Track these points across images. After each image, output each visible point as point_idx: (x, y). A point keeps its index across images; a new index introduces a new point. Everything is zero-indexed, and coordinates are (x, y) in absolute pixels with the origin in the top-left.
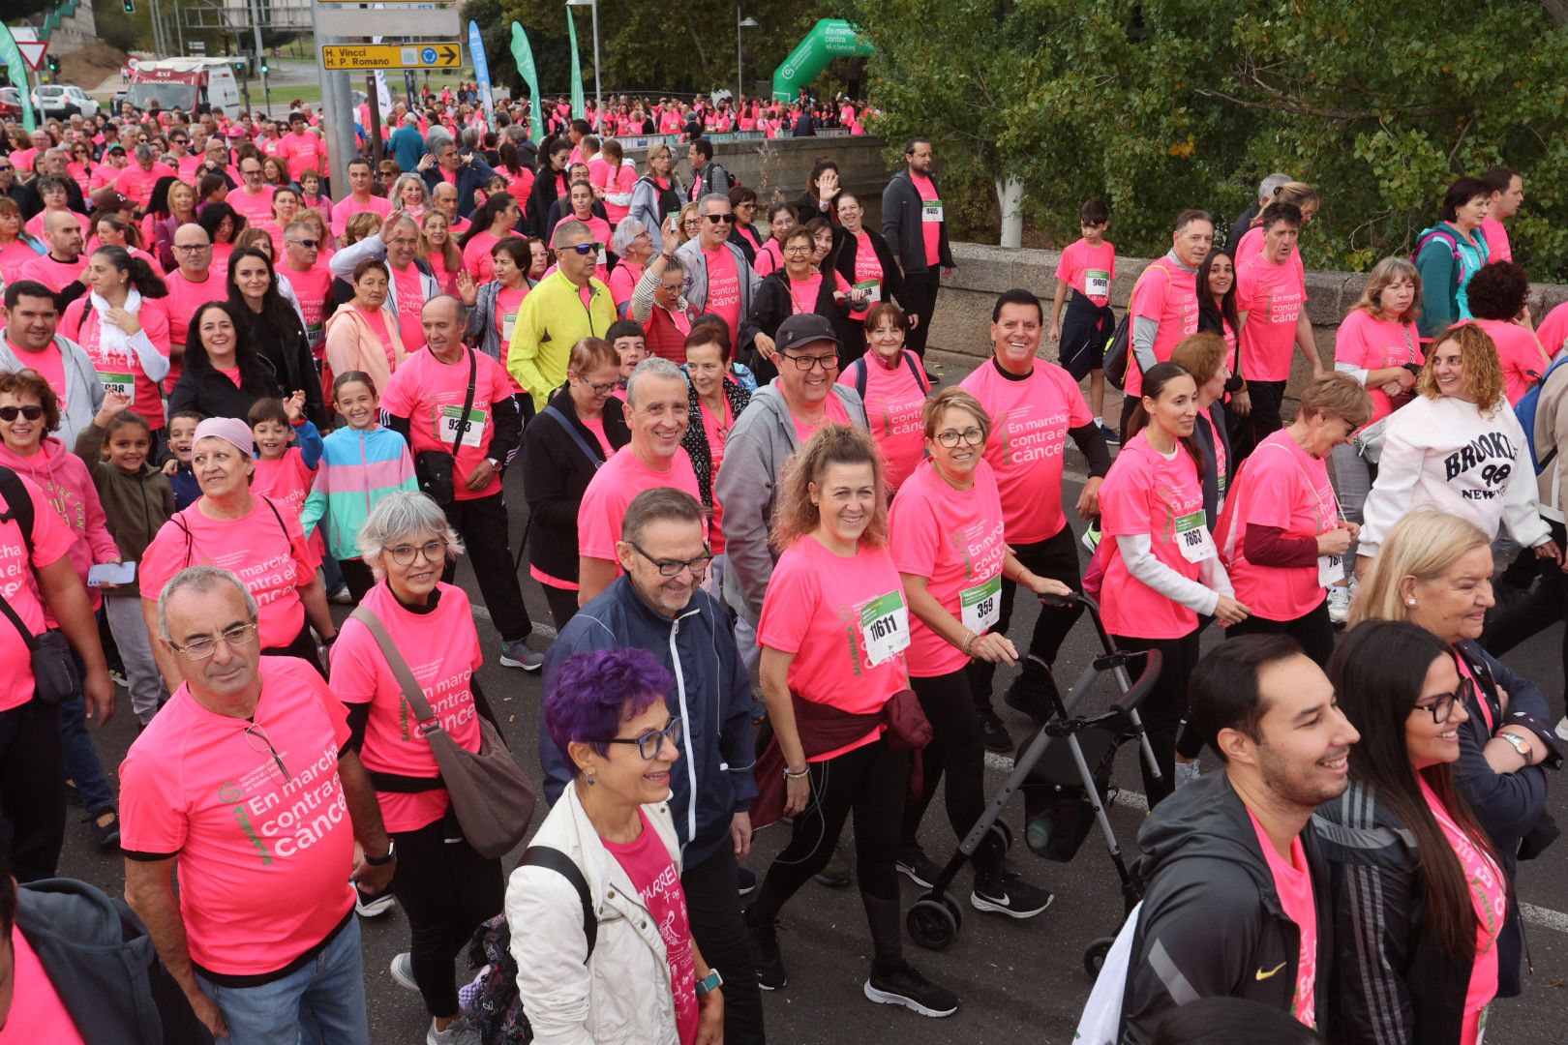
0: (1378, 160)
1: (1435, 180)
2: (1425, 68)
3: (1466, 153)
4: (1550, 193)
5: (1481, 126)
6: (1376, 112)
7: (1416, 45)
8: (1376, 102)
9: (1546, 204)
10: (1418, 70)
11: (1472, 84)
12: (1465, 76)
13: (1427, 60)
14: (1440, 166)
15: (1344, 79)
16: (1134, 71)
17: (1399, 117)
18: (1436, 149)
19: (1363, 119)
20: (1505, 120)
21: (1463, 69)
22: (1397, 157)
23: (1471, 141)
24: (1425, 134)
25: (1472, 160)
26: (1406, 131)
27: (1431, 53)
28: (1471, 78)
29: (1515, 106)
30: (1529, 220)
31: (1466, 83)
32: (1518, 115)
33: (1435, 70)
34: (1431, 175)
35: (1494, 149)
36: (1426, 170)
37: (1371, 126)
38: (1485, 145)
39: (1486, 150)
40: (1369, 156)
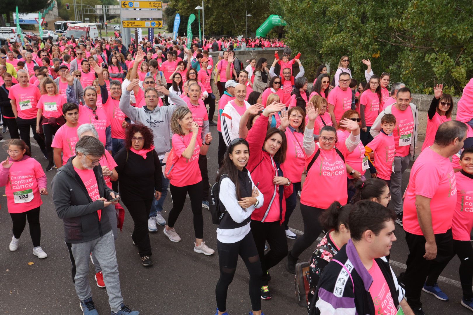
0: (432, 62)
1: (450, 68)
2: (447, 35)
3: (461, 60)
5: (466, 51)
6: (434, 47)
7: (445, 28)
8: (434, 44)
10: (445, 36)
11: (462, 39)
12: (460, 37)
13: (448, 33)
14: (452, 64)
15: (424, 37)
16: (362, 32)
17: (441, 48)
18: (451, 59)
19: (430, 49)
21: (460, 35)
22: (438, 61)
23: (462, 56)
24: (447, 54)
25: (463, 61)
26: (442, 53)
27: (449, 31)
28: (462, 38)
31: (460, 39)
33: (451, 35)
34: (449, 66)
35: (469, 59)
36: (448, 65)
37: (433, 51)
38: (467, 57)
39: (467, 59)
40: (429, 61)
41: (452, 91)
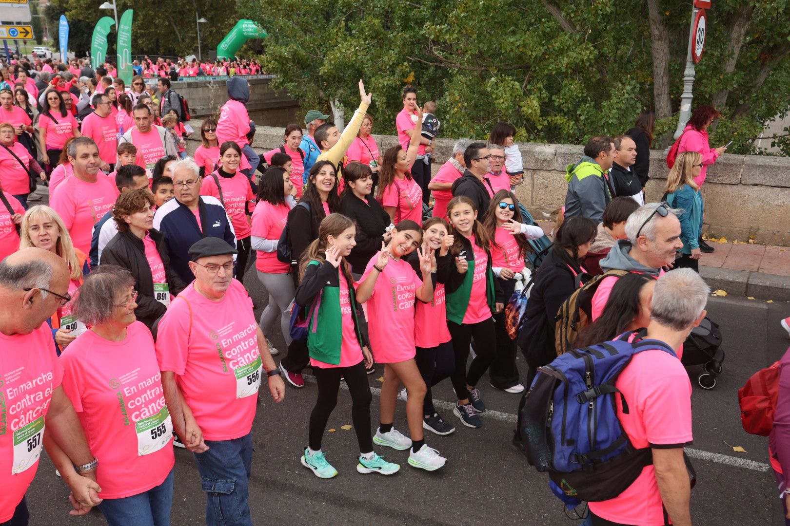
0: (493, 90)
1: (518, 100)
3: (529, 87)
4: (566, 105)
6: (489, 68)
9: (566, 110)
11: (533, 57)
12: (529, 52)
14: (519, 93)
17: (499, 70)
20: (545, 72)
21: (528, 49)
23: (531, 82)
28: (532, 54)
29: (549, 66)
30: (558, 117)
31: (530, 57)
32: (550, 70)
34: (516, 97)
35: (541, 86)
36: (514, 95)
38: (539, 83)
40: (489, 89)
41: (524, 135)
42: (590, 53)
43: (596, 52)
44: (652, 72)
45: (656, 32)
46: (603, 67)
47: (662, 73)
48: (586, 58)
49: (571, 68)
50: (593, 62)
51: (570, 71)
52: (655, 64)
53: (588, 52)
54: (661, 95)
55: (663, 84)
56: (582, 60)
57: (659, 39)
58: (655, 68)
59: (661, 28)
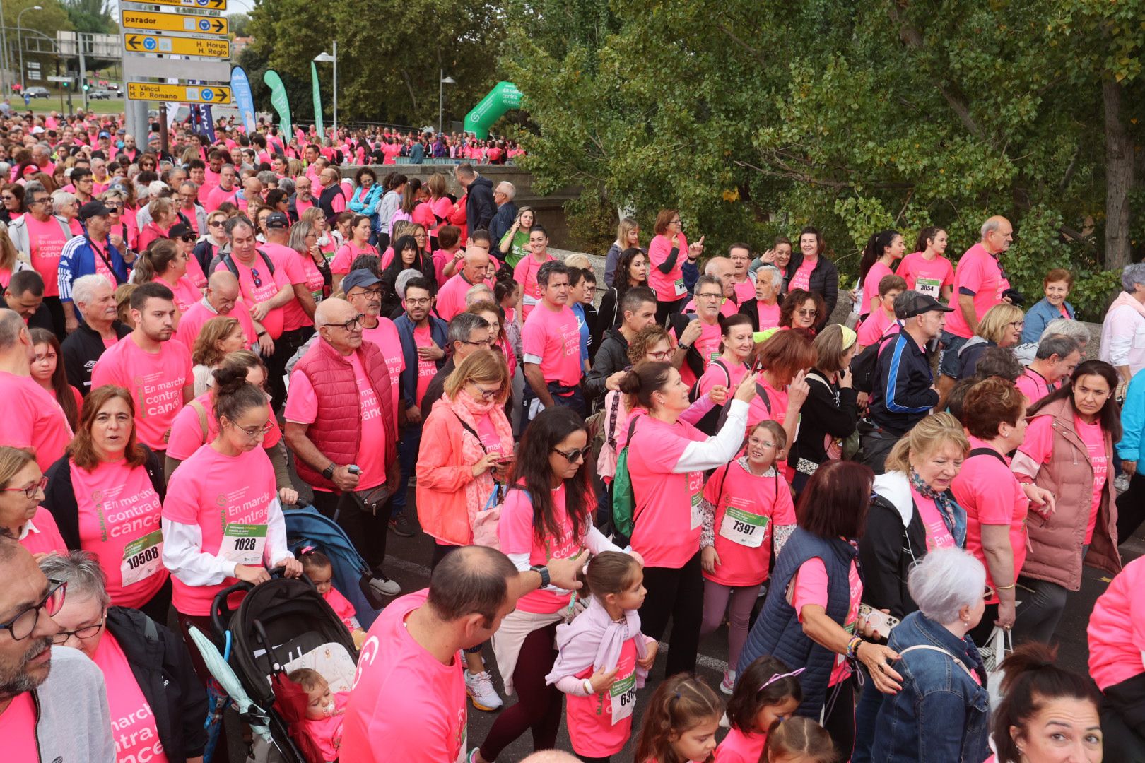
0: (848, 217)
2: (878, 159)
3: (908, 214)
5: (917, 196)
6: (852, 184)
7: (871, 144)
8: (852, 177)
10: (873, 160)
11: (908, 173)
12: (902, 167)
13: (879, 155)
15: (829, 160)
17: (867, 187)
18: (887, 211)
19: (844, 187)
20: (931, 194)
21: (901, 163)
22: (862, 216)
23: (911, 207)
24: (880, 201)
25: (912, 219)
26: (869, 197)
27: (880, 150)
28: (906, 169)
29: (938, 185)
31: (904, 172)
32: (939, 192)
33: (884, 160)
35: (925, 213)
36: (880, 225)
37: (850, 192)
38: (920, 210)
39: (921, 213)
40: (843, 214)
42: (1007, 171)
43: (1016, 170)
44: (1104, 203)
45: (1115, 148)
46: (1027, 192)
47: (1120, 206)
48: (998, 177)
49: (977, 192)
50: (1009, 184)
51: (975, 196)
52: (1109, 193)
53: (1004, 170)
54: (1116, 238)
55: (1120, 224)
56: (993, 181)
57: (1118, 158)
58: (1108, 199)
59: (1123, 141)
